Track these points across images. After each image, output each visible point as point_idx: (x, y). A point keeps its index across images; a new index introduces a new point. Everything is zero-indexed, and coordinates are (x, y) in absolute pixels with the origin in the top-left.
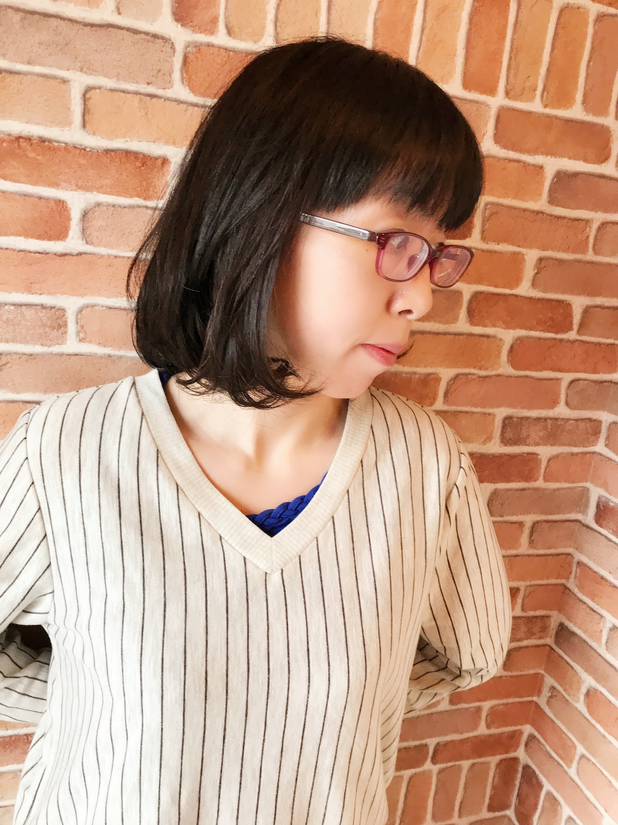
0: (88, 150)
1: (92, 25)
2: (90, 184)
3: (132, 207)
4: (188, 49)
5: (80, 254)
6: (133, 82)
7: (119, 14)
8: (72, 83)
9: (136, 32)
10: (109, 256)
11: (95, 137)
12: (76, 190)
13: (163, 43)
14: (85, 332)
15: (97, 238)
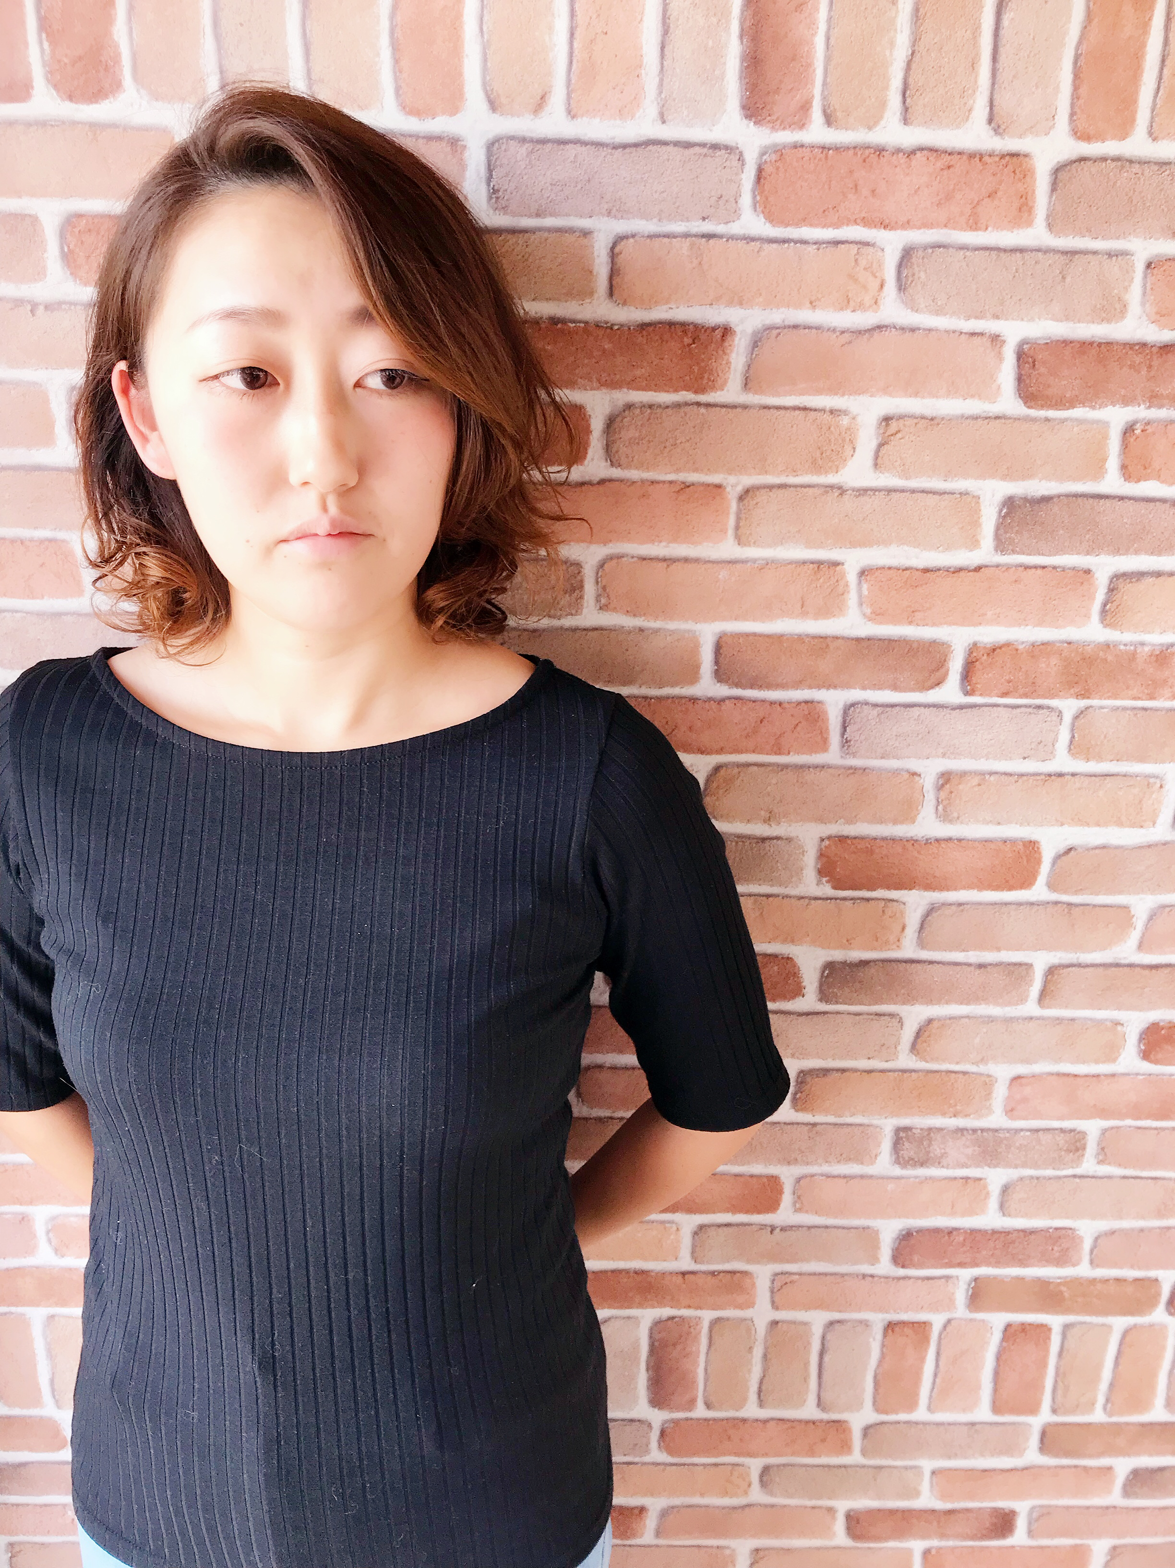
0: (616, 327)
1: (625, 146)
2: (618, 376)
3: (678, 406)
4: (765, 157)
5: (602, 482)
6: (682, 221)
7: (664, 122)
8: (596, 234)
9: (688, 145)
10: (643, 481)
11: (625, 308)
12: (598, 389)
13: (727, 155)
14: (608, 596)
15: (627, 457)
